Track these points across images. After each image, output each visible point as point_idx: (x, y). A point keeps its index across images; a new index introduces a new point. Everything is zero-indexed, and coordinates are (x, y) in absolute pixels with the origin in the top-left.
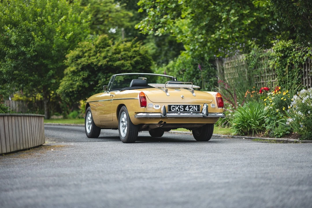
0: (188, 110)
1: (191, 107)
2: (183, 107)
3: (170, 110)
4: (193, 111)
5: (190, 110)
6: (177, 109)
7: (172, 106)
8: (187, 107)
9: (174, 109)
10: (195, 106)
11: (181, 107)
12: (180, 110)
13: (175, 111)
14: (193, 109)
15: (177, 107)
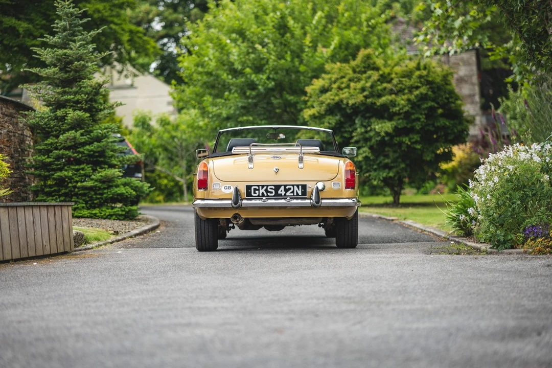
0: (283, 193)
1: (290, 189)
2: (273, 188)
3: (249, 194)
4: (294, 195)
5: (288, 194)
6: (263, 193)
7: (253, 188)
8: (282, 188)
9: (257, 192)
10: (298, 186)
11: (270, 189)
12: (269, 194)
13: (259, 196)
14: (293, 192)
15: (262, 189)
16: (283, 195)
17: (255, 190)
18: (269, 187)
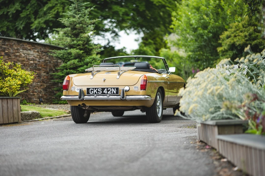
0: (106, 92)
1: (110, 90)
2: (101, 89)
3: (88, 93)
4: (112, 94)
5: (109, 93)
6: (95, 92)
8: (106, 89)
9: (92, 92)
10: (114, 88)
11: (99, 90)
12: (99, 93)
13: (93, 94)
14: (111, 92)
15: (95, 90)
16: (106, 93)
17: (91, 90)
18: (99, 89)
